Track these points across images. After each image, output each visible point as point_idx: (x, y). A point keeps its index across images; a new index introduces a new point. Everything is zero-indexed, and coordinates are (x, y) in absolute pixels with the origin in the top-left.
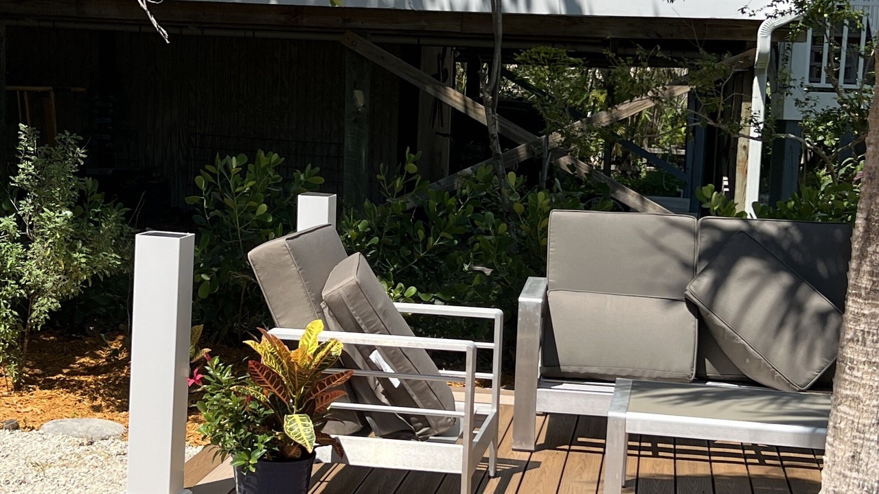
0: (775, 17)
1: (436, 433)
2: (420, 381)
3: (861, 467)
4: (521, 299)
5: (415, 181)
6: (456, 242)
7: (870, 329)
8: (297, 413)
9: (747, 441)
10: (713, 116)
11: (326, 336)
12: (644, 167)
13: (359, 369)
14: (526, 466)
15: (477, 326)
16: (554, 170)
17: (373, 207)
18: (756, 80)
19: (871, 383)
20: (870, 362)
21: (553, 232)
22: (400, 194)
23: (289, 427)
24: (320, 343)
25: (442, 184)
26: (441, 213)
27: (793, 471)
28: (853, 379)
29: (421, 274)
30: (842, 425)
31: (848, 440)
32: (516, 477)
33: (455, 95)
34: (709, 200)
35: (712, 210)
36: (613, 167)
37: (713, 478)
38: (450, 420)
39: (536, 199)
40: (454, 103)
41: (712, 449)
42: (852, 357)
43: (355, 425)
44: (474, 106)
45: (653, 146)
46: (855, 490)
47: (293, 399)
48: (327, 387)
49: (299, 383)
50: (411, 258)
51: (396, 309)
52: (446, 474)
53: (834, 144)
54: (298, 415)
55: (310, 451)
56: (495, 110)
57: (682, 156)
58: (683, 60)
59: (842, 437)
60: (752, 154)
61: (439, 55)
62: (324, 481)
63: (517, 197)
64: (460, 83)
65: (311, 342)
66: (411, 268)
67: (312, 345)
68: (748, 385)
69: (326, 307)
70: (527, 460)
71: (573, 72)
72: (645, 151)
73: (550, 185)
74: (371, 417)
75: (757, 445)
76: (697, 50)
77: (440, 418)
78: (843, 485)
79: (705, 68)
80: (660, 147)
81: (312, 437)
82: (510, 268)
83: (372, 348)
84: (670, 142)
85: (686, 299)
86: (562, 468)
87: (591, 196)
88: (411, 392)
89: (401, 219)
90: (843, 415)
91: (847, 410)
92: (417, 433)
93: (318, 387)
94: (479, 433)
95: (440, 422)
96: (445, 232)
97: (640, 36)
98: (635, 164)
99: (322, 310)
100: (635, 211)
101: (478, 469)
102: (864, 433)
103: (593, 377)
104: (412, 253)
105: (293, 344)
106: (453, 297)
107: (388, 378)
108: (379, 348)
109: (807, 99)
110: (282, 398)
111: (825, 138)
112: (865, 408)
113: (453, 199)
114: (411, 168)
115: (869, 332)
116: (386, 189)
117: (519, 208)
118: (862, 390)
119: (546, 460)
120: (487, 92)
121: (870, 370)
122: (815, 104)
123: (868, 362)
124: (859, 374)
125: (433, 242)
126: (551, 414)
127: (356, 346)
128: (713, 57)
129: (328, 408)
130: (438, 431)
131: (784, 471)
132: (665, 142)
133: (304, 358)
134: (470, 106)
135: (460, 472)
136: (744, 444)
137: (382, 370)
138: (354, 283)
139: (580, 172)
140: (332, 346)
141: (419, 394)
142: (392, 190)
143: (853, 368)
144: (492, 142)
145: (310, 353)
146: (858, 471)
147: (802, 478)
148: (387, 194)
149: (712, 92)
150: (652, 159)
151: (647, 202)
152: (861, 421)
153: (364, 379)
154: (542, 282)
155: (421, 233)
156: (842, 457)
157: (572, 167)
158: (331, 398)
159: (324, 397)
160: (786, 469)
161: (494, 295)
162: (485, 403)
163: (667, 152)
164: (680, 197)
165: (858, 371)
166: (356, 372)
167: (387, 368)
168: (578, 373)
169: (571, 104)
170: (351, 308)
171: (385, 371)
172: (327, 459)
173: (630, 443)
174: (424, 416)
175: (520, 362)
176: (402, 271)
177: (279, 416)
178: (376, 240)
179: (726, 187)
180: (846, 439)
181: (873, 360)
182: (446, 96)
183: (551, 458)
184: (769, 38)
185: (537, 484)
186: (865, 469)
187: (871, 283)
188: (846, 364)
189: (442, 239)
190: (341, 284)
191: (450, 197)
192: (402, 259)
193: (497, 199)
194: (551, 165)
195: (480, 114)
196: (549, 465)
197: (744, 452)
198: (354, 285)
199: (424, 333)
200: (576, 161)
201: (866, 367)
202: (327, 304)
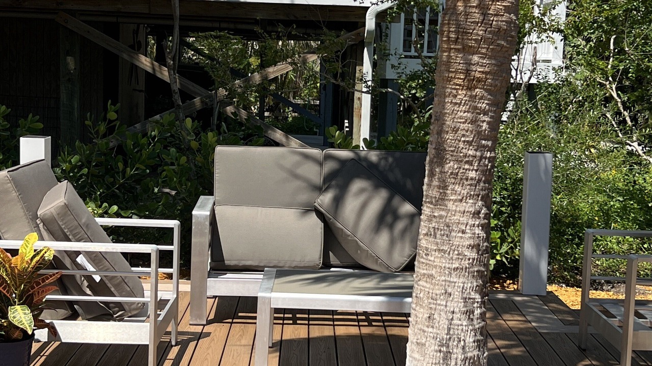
0: (377, 4)
1: (130, 315)
2: (116, 276)
3: (435, 324)
4: (194, 212)
5: (115, 125)
6: (148, 171)
7: (439, 226)
8: (18, 305)
9: (360, 309)
10: (335, 77)
11: (40, 245)
12: (290, 114)
13: (68, 269)
14: (199, 336)
15: (166, 233)
16: (223, 117)
17: (82, 146)
18: (366, 49)
19: (440, 265)
20: (439, 250)
21: (218, 162)
22: (104, 136)
23: (12, 315)
24: (35, 250)
25: (138, 128)
26: (136, 150)
27: (391, 330)
28: (428, 262)
29: (121, 195)
30: (421, 295)
31: (426, 306)
32: (192, 345)
33: (146, 60)
34: (334, 136)
35: (335, 144)
36: (266, 114)
37: (335, 338)
38: (140, 305)
39: (207, 138)
40: (145, 66)
41: (335, 317)
42: (427, 246)
43: (66, 312)
44: (160, 69)
45: (297, 98)
46: (431, 341)
47: (15, 293)
48: (42, 284)
49: (19, 282)
50: (113, 184)
51: (97, 223)
52: (139, 345)
53: (423, 96)
54: (19, 306)
55: (30, 333)
56: (176, 72)
57: (317, 105)
58: (311, 36)
59: (421, 303)
60: (364, 104)
61: (134, 30)
62: (43, 355)
63: (192, 136)
64: (152, 52)
65: (28, 250)
66: (114, 191)
67: (29, 252)
68: (360, 269)
69: (41, 223)
70: (200, 331)
71: (237, 44)
72: (291, 102)
73: (219, 127)
74: (78, 305)
75: (367, 312)
76: (322, 28)
77: (132, 303)
78: (423, 338)
79: (328, 41)
80: (302, 99)
81: (31, 323)
82: (189, 190)
83: (78, 253)
84: (309, 95)
85: (315, 209)
86: (227, 335)
87: (250, 135)
88: (109, 285)
89: (105, 155)
90: (422, 288)
91: (425, 284)
92: (115, 316)
93: (35, 285)
94: (163, 313)
95: (133, 307)
96: (139, 164)
97: (282, 17)
98: (284, 111)
99: (38, 225)
100: (283, 146)
101: (161, 340)
102: (436, 300)
103: (250, 268)
104: (114, 180)
105: (14, 252)
106: (147, 213)
107: (91, 276)
108: (84, 253)
109: (399, 64)
110: (6, 294)
111: (417, 91)
112: (437, 282)
113: (145, 139)
114: (112, 115)
115: (438, 229)
116: (93, 132)
117: (194, 145)
118: (434, 269)
119: (215, 331)
120: (169, 58)
121: (439, 256)
122: (406, 67)
123: (438, 249)
124: (432, 259)
125: (130, 172)
126: (219, 297)
127: (65, 251)
128: (333, 33)
129: (44, 300)
130: (131, 313)
131: (386, 330)
132: (305, 95)
133: (23, 263)
134: (157, 69)
135: (148, 343)
136: (358, 312)
137: (86, 270)
138: (63, 204)
139: (240, 116)
140: (46, 253)
141: (116, 286)
142: (97, 132)
143: (428, 255)
144: (174, 96)
145: (27, 258)
146: (433, 327)
147: (398, 334)
148: (94, 136)
149: (333, 59)
150: (296, 108)
151: (291, 139)
152: (434, 292)
153: (73, 277)
154: (211, 199)
155: (121, 165)
156: (422, 318)
157: (234, 114)
158: (46, 292)
159: (40, 291)
160: (387, 328)
161: (179, 210)
162: (167, 291)
163: (307, 102)
164: (316, 135)
165: (431, 256)
166: (65, 272)
167: (90, 268)
168: (238, 265)
169: (236, 67)
170: (61, 223)
171: (88, 270)
172: (45, 338)
173: (276, 315)
174: (120, 302)
175: (194, 259)
176: (107, 194)
177: (4, 308)
178: (85, 171)
179: (347, 127)
180: (424, 305)
181: (441, 248)
182: (138, 61)
183: (218, 329)
184: (374, 20)
185: (208, 348)
186: (438, 326)
187: (439, 194)
188: (423, 251)
189: (137, 169)
190: (52, 205)
191: (143, 137)
192: (107, 185)
193: (180, 139)
194: (219, 112)
195: (164, 74)
196: (217, 334)
197: (357, 317)
198: (63, 206)
199: (124, 240)
200: (239, 110)
201: (437, 253)
202: (42, 221)
